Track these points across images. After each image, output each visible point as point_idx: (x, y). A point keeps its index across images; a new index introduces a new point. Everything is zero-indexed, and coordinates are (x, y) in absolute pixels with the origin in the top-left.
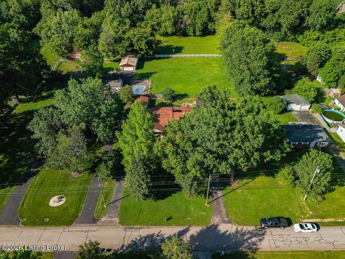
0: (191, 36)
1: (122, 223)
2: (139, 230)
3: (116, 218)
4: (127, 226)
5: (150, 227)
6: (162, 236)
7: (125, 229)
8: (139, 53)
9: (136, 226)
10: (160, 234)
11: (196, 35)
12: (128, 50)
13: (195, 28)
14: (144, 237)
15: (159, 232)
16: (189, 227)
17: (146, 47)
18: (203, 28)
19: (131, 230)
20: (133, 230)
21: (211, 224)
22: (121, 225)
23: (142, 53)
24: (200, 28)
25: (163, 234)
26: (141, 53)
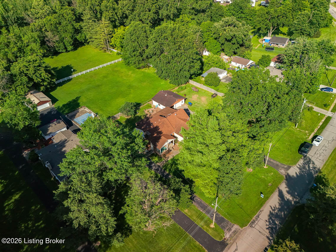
0: (62, 52)
1: (243, 225)
2: (259, 219)
3: (234, 226)
4: (249, 224)
5: (261, 209)
6: (277, 208)
7: (251, 227)
8: (42, 85)
9: (254, 218)
10: (273, 209)
11: (68, 50)
12: (30, 85)
13: (64, 43)
14: (269, 219)
15: (270, 208)
16: (278, 188)
17: (48, 76)
18: (73, 42)
19: (255, 224)
20: (256, 222)
21: (284, 176)
22: (245, 227)
23: (45, 84)
24: (70, 42)
25: (275, 206)
26: (43, 85)
